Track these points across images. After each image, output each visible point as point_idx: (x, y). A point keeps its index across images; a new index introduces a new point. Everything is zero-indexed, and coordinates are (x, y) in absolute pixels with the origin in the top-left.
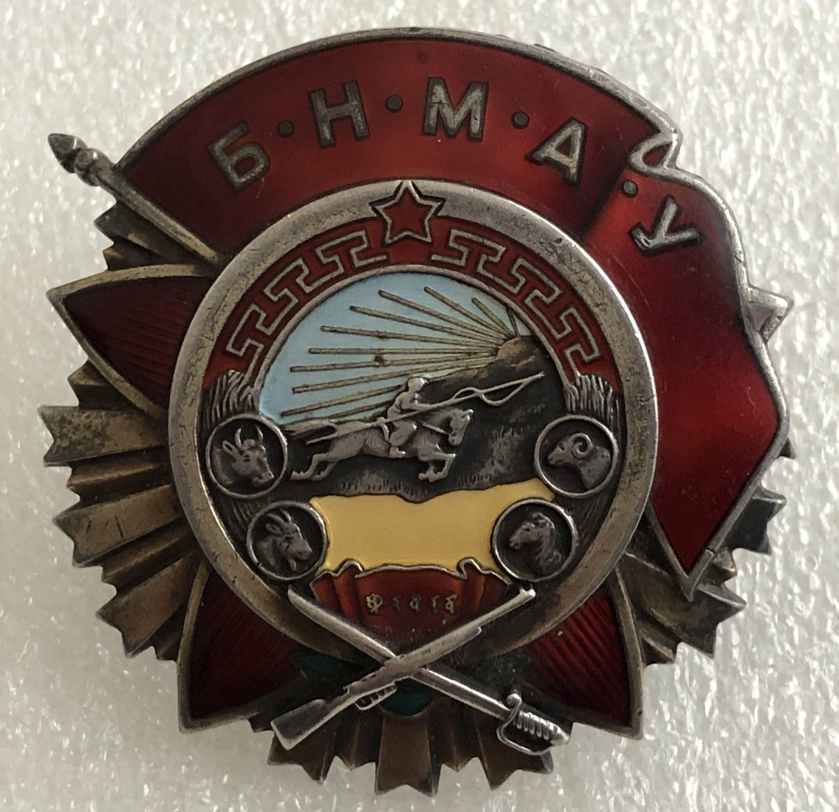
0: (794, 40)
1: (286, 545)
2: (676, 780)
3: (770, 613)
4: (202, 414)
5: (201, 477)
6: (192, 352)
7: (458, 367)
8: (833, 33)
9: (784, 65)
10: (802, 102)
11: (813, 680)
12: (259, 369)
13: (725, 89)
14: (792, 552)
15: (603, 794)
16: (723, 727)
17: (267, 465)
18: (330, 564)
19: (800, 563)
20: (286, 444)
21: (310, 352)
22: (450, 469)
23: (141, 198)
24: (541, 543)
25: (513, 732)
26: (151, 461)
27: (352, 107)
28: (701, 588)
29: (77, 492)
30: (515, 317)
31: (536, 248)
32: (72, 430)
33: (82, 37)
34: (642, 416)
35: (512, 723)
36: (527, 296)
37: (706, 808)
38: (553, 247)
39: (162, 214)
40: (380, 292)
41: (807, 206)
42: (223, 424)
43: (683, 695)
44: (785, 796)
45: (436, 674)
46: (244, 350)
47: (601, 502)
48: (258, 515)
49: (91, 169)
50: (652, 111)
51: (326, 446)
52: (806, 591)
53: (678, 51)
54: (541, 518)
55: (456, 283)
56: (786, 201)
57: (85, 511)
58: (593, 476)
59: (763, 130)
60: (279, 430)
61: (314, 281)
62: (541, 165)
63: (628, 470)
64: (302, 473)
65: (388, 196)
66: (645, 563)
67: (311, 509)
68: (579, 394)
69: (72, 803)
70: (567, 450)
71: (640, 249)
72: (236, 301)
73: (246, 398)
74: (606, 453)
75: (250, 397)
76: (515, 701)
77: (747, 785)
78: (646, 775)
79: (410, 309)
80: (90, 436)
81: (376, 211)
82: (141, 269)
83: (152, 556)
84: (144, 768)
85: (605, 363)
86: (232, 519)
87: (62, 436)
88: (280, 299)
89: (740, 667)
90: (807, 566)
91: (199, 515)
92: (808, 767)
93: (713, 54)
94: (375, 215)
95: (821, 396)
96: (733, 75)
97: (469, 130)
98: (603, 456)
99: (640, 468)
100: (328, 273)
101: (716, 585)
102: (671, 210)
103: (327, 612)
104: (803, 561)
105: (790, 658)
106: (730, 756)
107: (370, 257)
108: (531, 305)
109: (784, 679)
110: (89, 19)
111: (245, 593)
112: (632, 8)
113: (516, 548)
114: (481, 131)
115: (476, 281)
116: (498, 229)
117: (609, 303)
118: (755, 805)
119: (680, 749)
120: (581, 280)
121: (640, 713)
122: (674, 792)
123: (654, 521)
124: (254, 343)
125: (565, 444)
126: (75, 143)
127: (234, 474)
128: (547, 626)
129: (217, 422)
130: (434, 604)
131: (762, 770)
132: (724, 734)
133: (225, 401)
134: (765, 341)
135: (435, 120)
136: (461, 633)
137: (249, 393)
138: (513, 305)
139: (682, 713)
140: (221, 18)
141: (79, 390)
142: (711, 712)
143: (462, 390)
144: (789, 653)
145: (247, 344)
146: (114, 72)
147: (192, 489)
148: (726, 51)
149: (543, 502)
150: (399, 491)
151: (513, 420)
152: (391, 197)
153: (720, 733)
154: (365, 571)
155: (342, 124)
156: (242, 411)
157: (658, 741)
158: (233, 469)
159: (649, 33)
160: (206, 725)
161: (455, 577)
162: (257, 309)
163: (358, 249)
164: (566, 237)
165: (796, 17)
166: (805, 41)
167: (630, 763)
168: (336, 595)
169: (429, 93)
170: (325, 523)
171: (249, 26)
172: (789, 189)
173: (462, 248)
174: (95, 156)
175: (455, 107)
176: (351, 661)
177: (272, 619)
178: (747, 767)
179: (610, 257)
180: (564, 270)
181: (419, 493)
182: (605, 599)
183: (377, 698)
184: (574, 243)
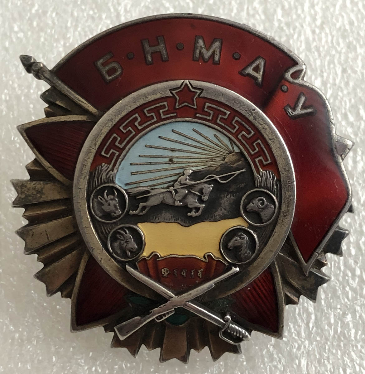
0: (346, 34)
1: (125, 244)
2: (297, 359)
3: (338, 285)
4: (89, 183)
5: (88, 212)
6: (86, 154)
7: (207, 165)
8: (363, 31)
9: (342, 45)
10: (349, 60)
11: (358, 315)
12: (116, 164)
13: (316, 54)
14: (348, 258)
15: (264, 364)
16: (318, 336)
17: (118, 208)
18: (146, 254)
19: (351, 263)
20: (127, 198)
21: (140, 156)
22: (202, 212)
23: (63, 85)
24: (242, 247)
25: (226, 334)
26: (63, 205)
27: (161, 47)
28: (312, 270)
29: (27, 219)
30: (233, 143)
31: (244, 113)
32: (27, 190)
33: (27, 18)
34: (289, 190)
35: (226, 329)
36: (239, 134)
37: (310, 372)
38: (251, 112)
39: (72, 92)
40: (173, 130)
41: (352, 106)
42: (99, 188)
43: (299, 321)
44: (345, 367)
45: (193, 305)
46: (109, 154)
47: (269, 229)
48: (113, 230)
49: (40, 71)
50: (295, 55)
51: (146, 199)
52: (354, 275)
53: (296, 36)
54: (242, 235)
55: (207, 127)
56: (343, 103)
57: (30, 228)
58: (266, 217)
59: (333, 72)
60: (124, 192)
61: (143, 124)
62: (245, 76)
63: (282, 215)
64: (134, 211)
65: (177, 87)
66: (287, 257)
67: (138, 228)
68: (261, 179)
69: (20, 364)
70: (255, 204)
71: (289, 116)
72: (107, 132)
73: (110, 176)
74: (273, 206)
75: (111, 176)
76: (228, 319)
77: (329, 362)
78: (284, 357)
79: (186, 138)
80: (35, 193)
81: (172, 93)
82: (62, 117)
83: (62, 249)
84: (53, 349)
85: (273, 165)
86: (101, 232)
87: (22, 193)
88: (127, 132)
89: (325, 308)
90: (354, 264)
91: (86, 230)
92: (356, 354)
93: (311, 39)
94: (172, 95)
95: (359, 189)
96: (319, 48)
97: (214, 60)
98: (271, 208)
99: (287, 214)
100: (150, 120)
101: (318, 269)
102: (303, 99)
103: (144, 275)
104: (353, 262)
105: (347, 305)
106: (321, 348)
107: (169, 114)
108: (241, 138)
109: (344, 314)
110: (30, 10)
111: (106, 267)
112: (275, 17)
113: (231, 248)
114: (219, 60)
115: (216, 127)
116: (227, 103)
117: (275, 139)
118: (332, 371)
119: (298, 344)
120: (263, 128)
121: (283, 327)
122: (296, 364)
123: (292, 238)
124: (115, 151)
125: (254, 202)
126: (33, 59)
127: (102, 211)
128: (243, 285)
129: (96, 188)
130: (193, 274)
131: (335, 355)
132: (318, 339)
133: (100, 177)
134: (343, 160)
135: (199, 55)
136: (206, 286)
137: (111, 174)
138: (233, 138)
139: (299, 329)
140: (91, 12)
141: (30, 172)
142: (312, 329)
143: (209, 176)
144: (347, 303)
145: (111, 152)
146: (42, 34)
147: (83, 218)
148: (316, 37)
149: (244, 228)
150: (178, 221)
151: (231, 190)
152: (179, 87)
153: (316, 338)
154: (161, 257)
155: (157, 54)
156: (108, 183)
157: (289, 341)
158: (102, 209)
159: (282, 28)
160: (83, 329)
161: (202, 261)
162: (116, 136)
163: (163, 110)
164: (257, 109)
165: (347, 24)
166: (351, 34)
167: (276, 351)
168: (148, 268)
169: (196, 42)
170: (144, 235)
171: (104, 16)
172: (344, 99)
173: (210, 112)
174: (42, 65)
175: (208, 49)
176: (154, 299)
177: (117, 278)
178: (328, 354)
179: (275, 118)
180: (256, 123)
181: (187, 222)
182: (269, 273)
183: (166, 316)
184: (260, 111)
